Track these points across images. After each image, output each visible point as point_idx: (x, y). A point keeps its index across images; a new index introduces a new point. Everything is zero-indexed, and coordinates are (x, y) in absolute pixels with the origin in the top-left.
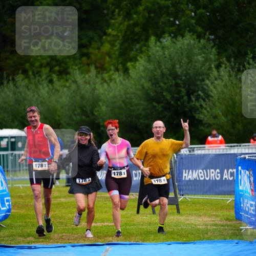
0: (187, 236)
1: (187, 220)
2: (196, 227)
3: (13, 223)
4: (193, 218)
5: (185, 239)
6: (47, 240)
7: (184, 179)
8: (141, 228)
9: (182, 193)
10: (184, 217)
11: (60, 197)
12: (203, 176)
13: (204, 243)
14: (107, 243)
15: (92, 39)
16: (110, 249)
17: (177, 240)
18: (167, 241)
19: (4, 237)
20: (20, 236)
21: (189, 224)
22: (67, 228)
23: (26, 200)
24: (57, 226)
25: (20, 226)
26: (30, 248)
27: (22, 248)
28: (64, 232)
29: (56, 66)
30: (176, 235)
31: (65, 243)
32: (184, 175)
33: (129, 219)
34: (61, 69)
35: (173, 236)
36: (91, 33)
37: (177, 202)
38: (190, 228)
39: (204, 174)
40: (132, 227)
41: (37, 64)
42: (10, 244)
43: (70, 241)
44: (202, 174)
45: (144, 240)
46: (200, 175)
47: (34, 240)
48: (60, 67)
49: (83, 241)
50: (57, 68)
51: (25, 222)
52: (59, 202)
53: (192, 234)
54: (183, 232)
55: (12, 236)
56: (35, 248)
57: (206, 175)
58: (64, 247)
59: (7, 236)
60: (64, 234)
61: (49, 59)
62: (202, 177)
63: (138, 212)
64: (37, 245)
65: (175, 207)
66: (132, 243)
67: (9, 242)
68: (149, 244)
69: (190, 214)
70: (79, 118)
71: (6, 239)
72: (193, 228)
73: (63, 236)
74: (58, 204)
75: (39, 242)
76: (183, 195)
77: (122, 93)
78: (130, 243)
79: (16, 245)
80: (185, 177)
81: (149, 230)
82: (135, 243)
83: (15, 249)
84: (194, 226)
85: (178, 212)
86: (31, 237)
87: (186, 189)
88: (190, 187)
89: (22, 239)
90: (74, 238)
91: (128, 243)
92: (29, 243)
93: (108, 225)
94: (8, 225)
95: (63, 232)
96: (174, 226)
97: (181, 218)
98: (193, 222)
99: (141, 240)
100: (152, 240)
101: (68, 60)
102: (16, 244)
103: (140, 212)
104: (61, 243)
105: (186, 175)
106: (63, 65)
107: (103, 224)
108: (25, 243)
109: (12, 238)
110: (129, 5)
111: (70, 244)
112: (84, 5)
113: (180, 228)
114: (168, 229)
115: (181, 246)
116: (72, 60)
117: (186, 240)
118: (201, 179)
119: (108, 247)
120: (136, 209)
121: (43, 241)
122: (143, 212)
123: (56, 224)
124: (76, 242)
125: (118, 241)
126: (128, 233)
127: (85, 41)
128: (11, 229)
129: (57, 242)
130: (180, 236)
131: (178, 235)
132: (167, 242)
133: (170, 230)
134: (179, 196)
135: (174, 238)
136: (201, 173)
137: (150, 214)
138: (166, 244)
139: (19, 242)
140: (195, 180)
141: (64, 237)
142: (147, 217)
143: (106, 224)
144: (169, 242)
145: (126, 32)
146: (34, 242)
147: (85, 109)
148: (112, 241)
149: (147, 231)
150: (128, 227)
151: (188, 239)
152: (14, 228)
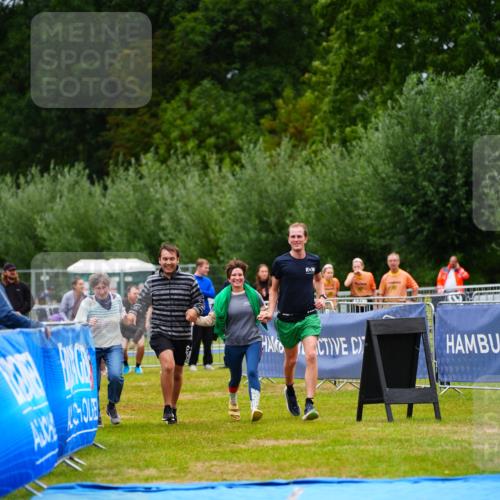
0: (453, 465)
1: (456, 432)
2: (470, 448)
3: (121, 441)
4: (466, 429)
5: (447, 472)
6: (182, 474)
7: (448, 352)
8: (362, 451)
9: (446, 380)
10: (449, 427)
11: (212, 390)
12: (487, 346)
13: (483, 479)
14: (295, 479)
15: (280, 82)
16: (301, 492)
17: (433, 474)
18: (413, 476)
19: (101, 469)
20: (132, 466)
21: (456, 441)
22: (221, 450)
23: (148, 394)
24: (203, 447)
25: (133, 447)
26: (148, 490)
27: (133, 490)
28: (215, 459)
29: (210, 136)
30: (430, 464)
31: (216, 480)
32: (449, 344)
33: (341, 432)
34: (221, 141)
35: (424, 465)
36: (277, 73)
37: (436, 397)
38: (459, 448)
39: (488, 342)
40: (346, 447)
41: (175, 134)
42: (112, 481)
43: (225, 476)
44: (485, 343)
45: (367, 475)
46: (481, 344)
47: (156, 475)
48: (218, 138)
49: (249, 477)
50: (212, 140)
51: (143, 440)
52: (211, 398)
53: (462, 461)
54: (445, 457)
55: (117, 466)
56: (158, 490)
57: (492, 344)
58: (213, 488)
59: (107, 467)
60: (215, 463)
61: (197, 125)
62: (484, 347)
63: (359, 417)
64: (163, 485)
65: (431, 406)
66: (344, 479)
67: (109, 478)
68: (377, 482)
69: (460, 422)
70: (253, 235)
71: (105, 472)
72: (466, 448)
73: (212, 466)
74: (208, 402)
75: (167, 478)
76: (448, 384)
77: (336, 185)
78: (340, 480)
79: (122, 485)
80: (450, 347)
81: (377, 455)
82: (349, 479)
83: (120, 492)
84: (467, 445)
85: (438, 416)
86: (151, 469)
87: (455, 372)
88: (463, 368)
89: (134, 471)
90: (234, 470)
91: (336, 479)
92: (147, 480)
93: (300, 445)
94: (111, 445)
95: (213, 457)
96: (429, 445)
97: (443, 428)
98: (466, 437)
99: (361, 473)
100: (384, 474)
101: (232, 125)
102: (123, 481)
103: (364, 417)
104: (207, 480)
105: (452, 344)
106: (224, 134)
107: (290, 441)
108: (140, 480)
109: (115, 471)
110: (351, 17)
111: (225, 482)
112: (264, 18)
113: (440, 448)
114: (416, 452)
115: (440, 484)
116: (240, 124)
117: (448, 475)
118: (483, 351)
119: (296, 488)
120: (355, 412)
121: (173, 477)
122: (369, 418)
123: (200, 443)
124: (236, 478)
125: (317, 475)
126: (337, 459)
127: (265, 87)
128: (117, 452)
129: (201, 479)
130: (439, 465)
131: (433, 464)
132: (412, 478)
133: (420, 453)
134: (438, 385)
135: (426, 470)
136: (482, 340)
137: (382, 421)
138: (409, 481)
139: (129, 479)
140: (471, 353)
141: (213, 469)
142: (375, 426)
143: (296, 441)
144: (416, 478)
145: (343, 68)
146: (156, 479)
147: (265, 219)
148: (305, 476)
149: (374, 456)
150: (337, 448)
151: (454, 472)
152: (120, 451)
